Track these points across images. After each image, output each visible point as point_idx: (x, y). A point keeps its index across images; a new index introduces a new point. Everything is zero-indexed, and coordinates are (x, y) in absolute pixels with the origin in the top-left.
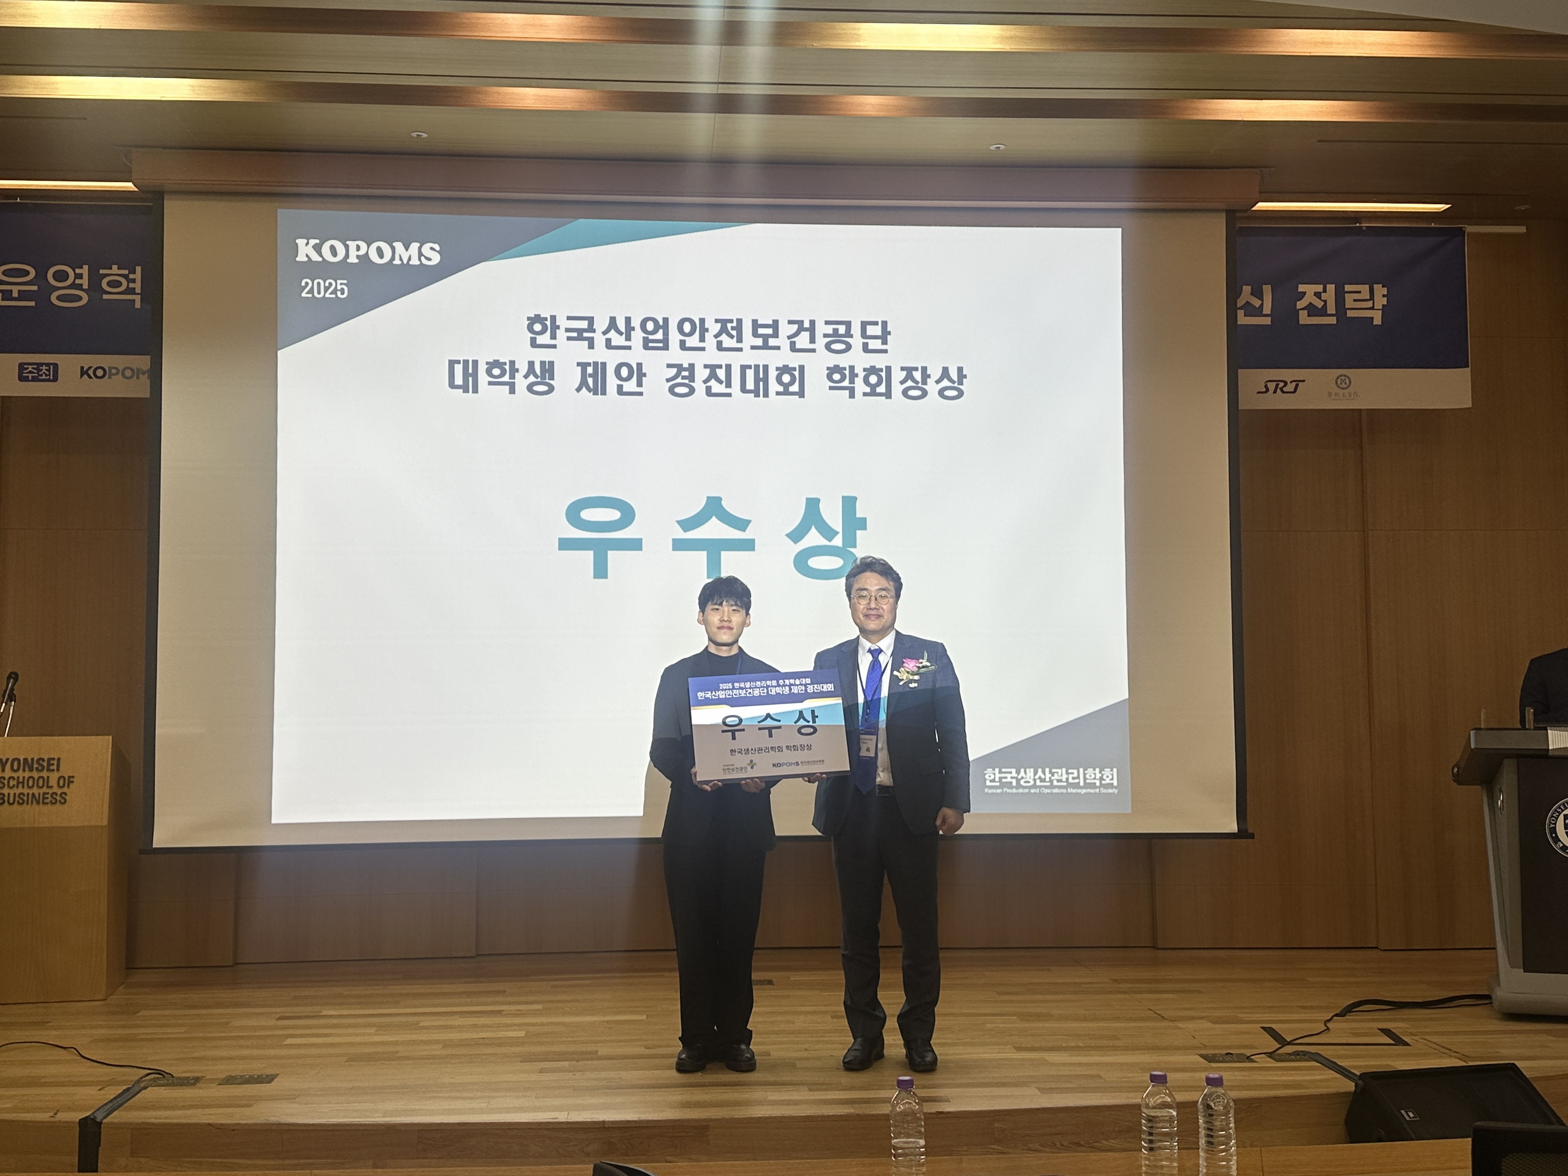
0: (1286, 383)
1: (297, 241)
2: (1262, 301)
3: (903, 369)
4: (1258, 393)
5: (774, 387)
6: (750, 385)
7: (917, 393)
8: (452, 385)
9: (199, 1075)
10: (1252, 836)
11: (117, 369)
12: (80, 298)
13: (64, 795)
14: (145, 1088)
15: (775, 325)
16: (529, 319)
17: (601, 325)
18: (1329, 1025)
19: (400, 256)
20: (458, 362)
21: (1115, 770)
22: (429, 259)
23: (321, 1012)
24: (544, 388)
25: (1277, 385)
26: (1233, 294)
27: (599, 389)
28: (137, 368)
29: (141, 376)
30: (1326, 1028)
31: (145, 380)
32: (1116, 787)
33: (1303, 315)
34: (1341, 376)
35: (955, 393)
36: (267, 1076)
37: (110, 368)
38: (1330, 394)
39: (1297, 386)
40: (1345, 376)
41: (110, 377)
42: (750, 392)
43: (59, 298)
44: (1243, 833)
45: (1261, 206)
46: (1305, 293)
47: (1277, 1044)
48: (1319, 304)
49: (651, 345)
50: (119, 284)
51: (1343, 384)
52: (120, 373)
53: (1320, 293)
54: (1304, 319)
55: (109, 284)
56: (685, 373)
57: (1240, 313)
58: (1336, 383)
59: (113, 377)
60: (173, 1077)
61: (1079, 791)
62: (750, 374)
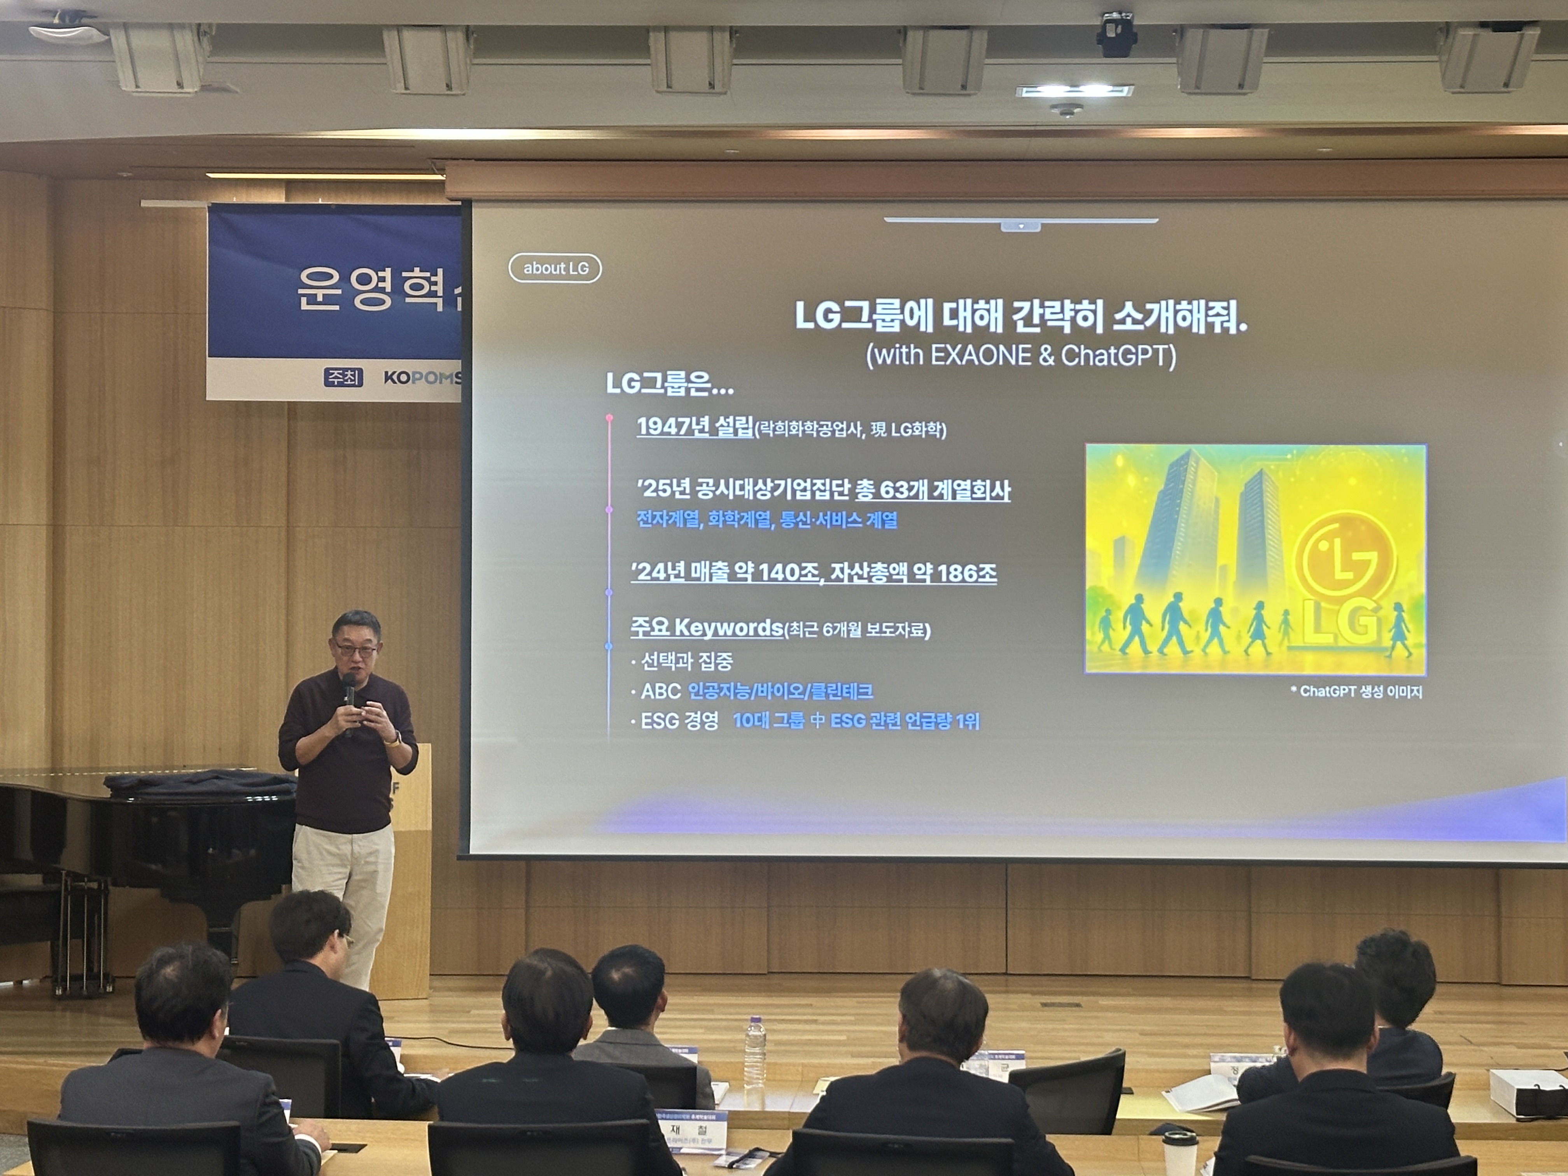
11: (419, 373)
12: (383, 302)
28: (440, 373)
29: (443, 380)
37: (414, 373)
41: (413, 382)
43: (362, 302)
50: (421, 287)
52: (424, 378)
55: (412, 287)
59: (417, 382)
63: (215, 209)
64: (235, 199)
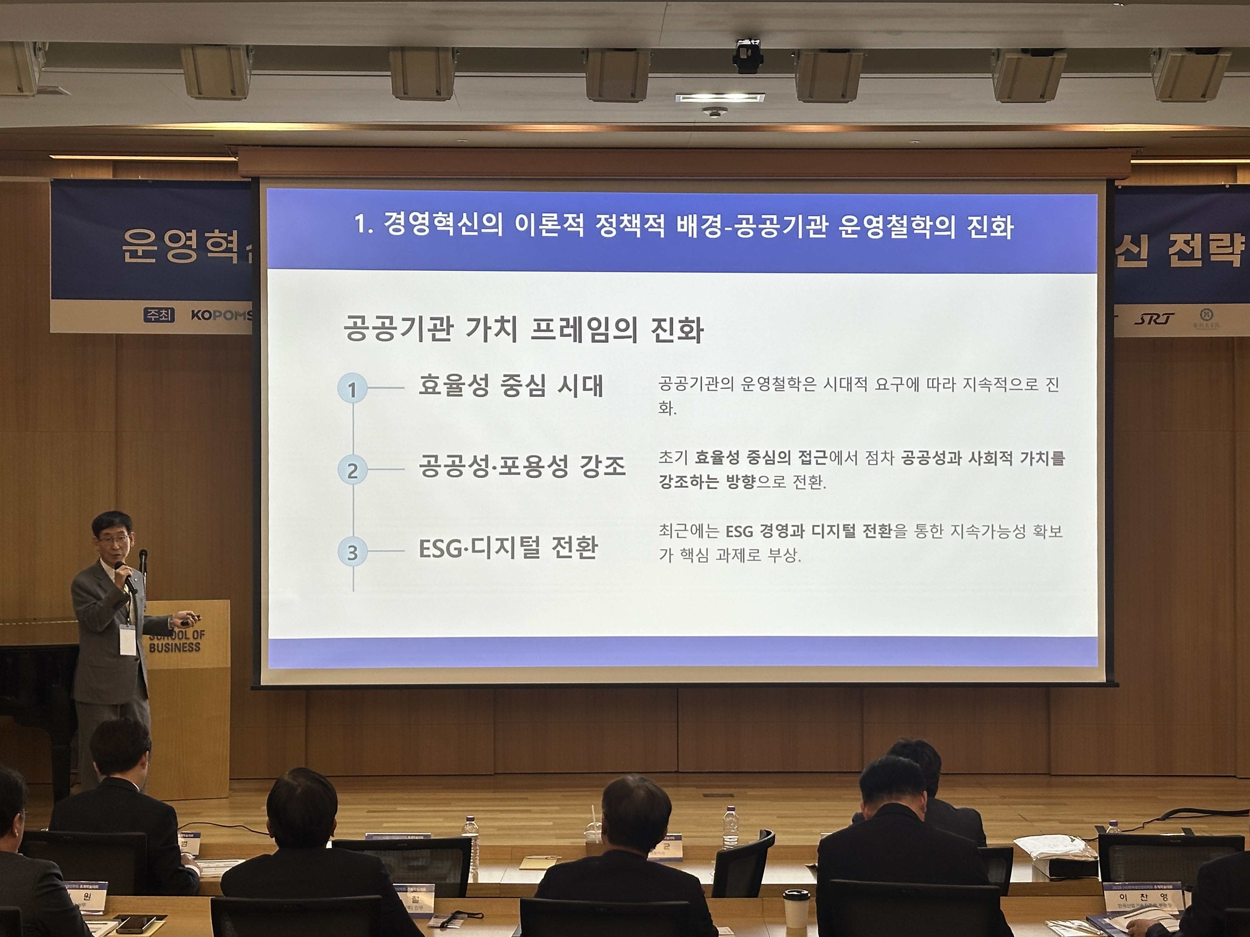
0: (1159, 316)
2: (1140, 248)
4: (1136, 324)
10: (1117, 685)
11: (220, 312)
12: (190, 256)
13: (198, 645)
18: (1146, 825)
25: (1152, 317)
26: (1112, 243)
28: (236, 313)
29: (238, 317)
30: (1142, 826)
33: (1174, 259)
34: (1205, 309)
37: (215, 312)
38: (1195, 325)
39: (1168, 318)
40: (1209, 309)
41: (215, 319)
43: (174, 256)
44: (1111, 683)
46: (1176, 241)
48: (1188, 250)
50: (221, 245)
51: (1207, 316)
52: (223, 316)
53: (1189, 241)
54: (1175, 262)
55: (213, 245)
57: (1119, 260)
58: (1201, 315)
59: (217, 318)
63: (56, 183)
64: (72, 176)
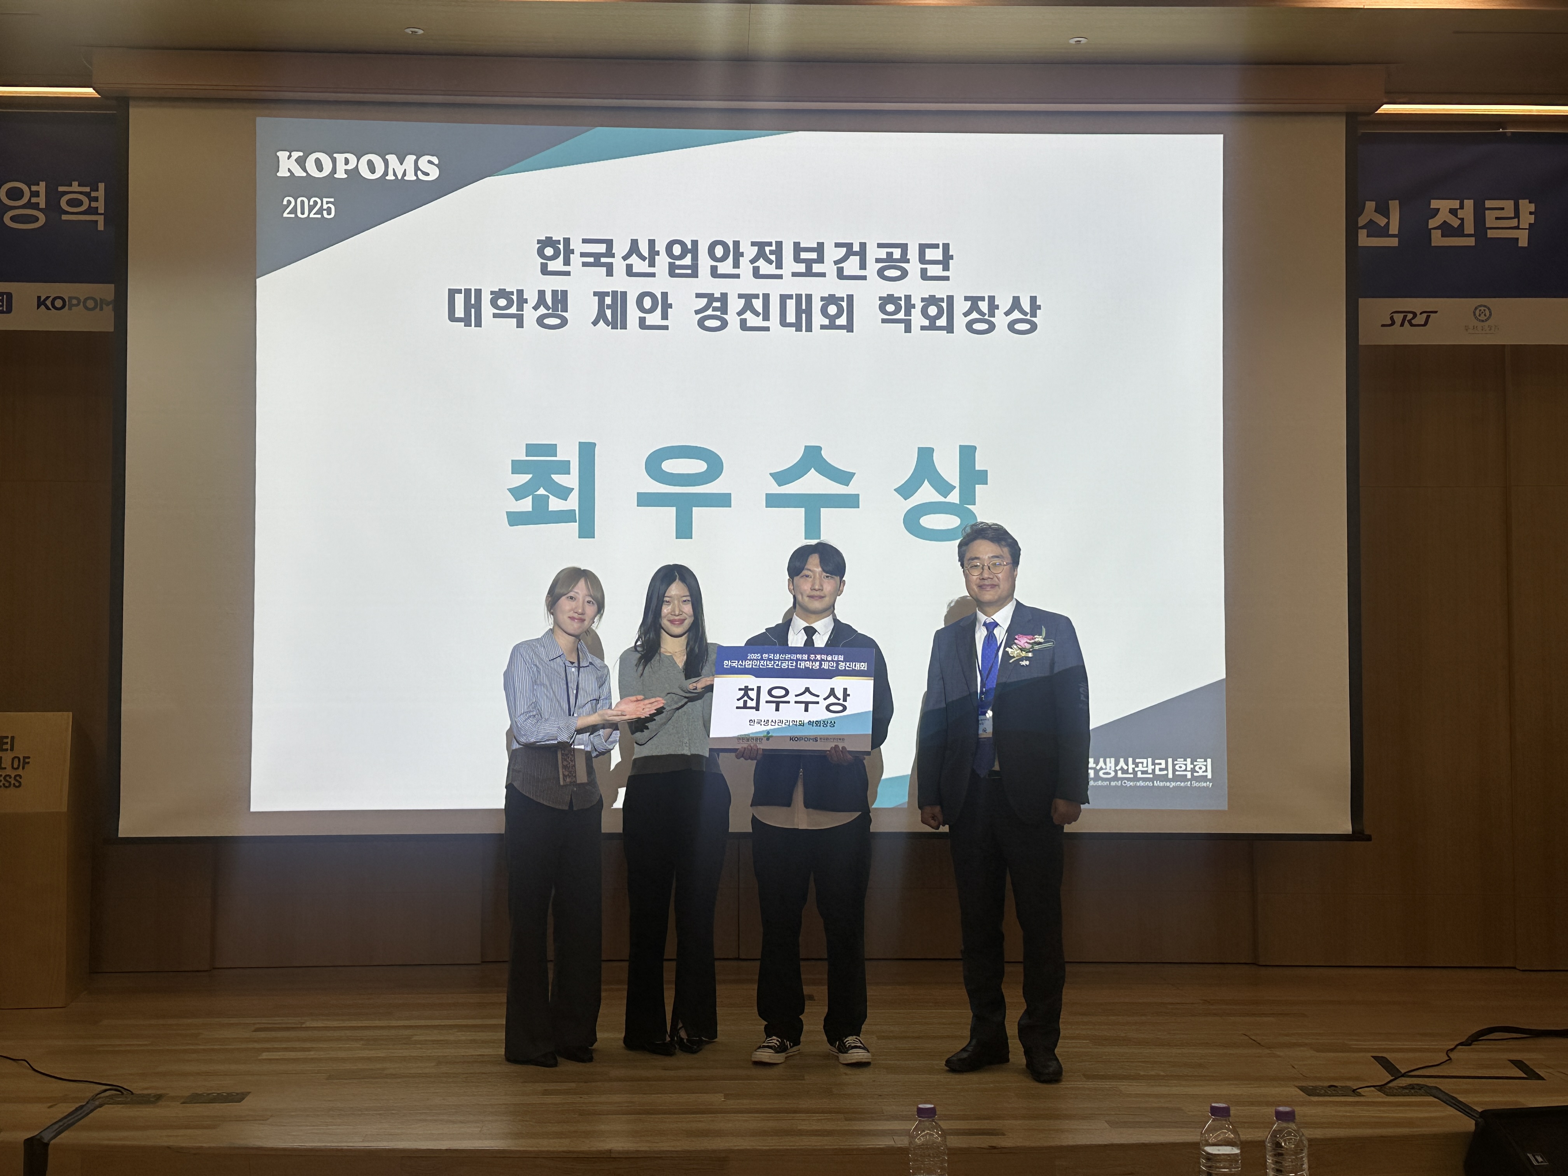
0: (1415, 315)
1: (279, 154)
2: (1389, 219)
3: (967, 299)
4: (1383, 326)
5: (818, 319)
6: (791, 318)
7: (984, 326)
8: (452, 318)
9: (159, 1092)
10: (1369, 838)
11: (78, 299)
12: (37, 219)
13: (18, 778)
14: (100, 1106)
15: (820, 248)
16: (539, 242)
17: (621, 248)
18: (1452, 1055)
19: (394, 169)
20: (459, 291)
21: (1209, 760)
22: (427, 174)
23: (304, 1023)
24: (556, 321)
25: (1405, 317)
26: (1353, 210)
27: (619, 322)
28: (100, 299)
29: (104, 306)
30: (1447, 1058)
31: (109, 311)
32: (1210, 780)
33: (1436, 235)
34: (1480, 306)
35: (1027, 326)
36: (237, 1094)
37: (70, 298)
38: (1467, 328)
39: (1428, 317)
40: (1485, 306)
41: (70, 309)
42: (790, 325)
43: (12, 219)
44: (1358, 835)
45: (1387, 108)
46: (1438, 210)
47: (1389, 1075)
48: (1456, 223)
49: (677, 271)
50: (80, 203)
51: (1483, 315)
52: (82, 304)
53: (1457, 209)
54: (1437, 239)
55: (70, 203)
56: (717, 304)
57: (1362, 235)
58: (1474, 313)
59: (73, 308)
60: (132, 1093)
61: (1168, 784)
62: (791, 304)
